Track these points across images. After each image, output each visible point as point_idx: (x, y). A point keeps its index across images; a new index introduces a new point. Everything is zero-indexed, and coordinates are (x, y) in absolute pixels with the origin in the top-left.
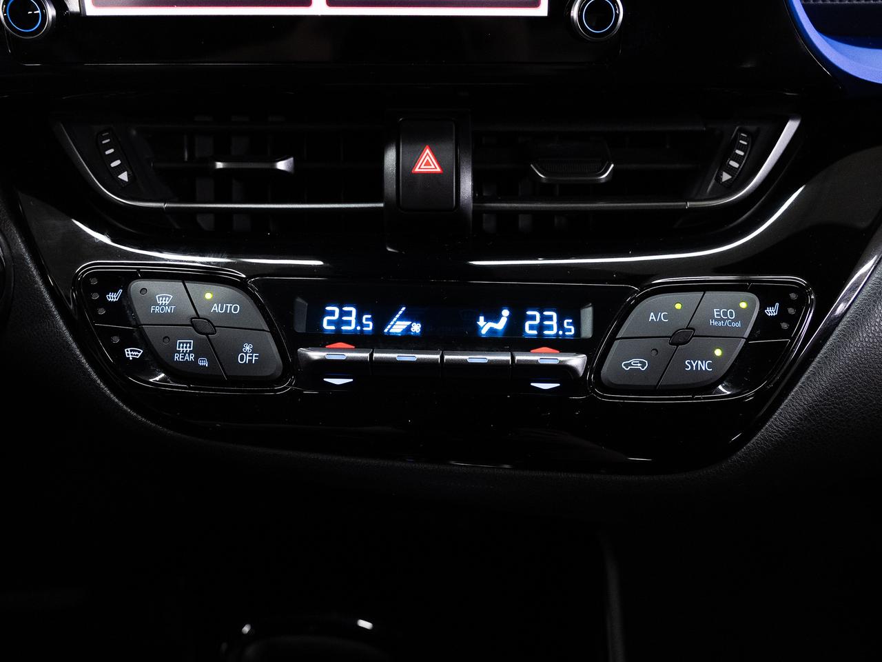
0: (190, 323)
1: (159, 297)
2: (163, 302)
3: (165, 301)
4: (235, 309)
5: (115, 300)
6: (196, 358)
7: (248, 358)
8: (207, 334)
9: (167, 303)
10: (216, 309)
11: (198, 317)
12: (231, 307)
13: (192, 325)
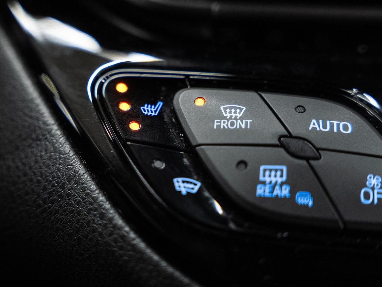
0: (277, 142)
1: (225, 109)
2: (233, 114)
3: (235, 113)
4: (346, 128)
5: (153, 114)
6: (293, 192)
7: (376, 196)
8: (307, 159)
9: (239, 116)
10: (317, 126)
11: (290, 136)
12: (338, 125)
13: (282, 145)
